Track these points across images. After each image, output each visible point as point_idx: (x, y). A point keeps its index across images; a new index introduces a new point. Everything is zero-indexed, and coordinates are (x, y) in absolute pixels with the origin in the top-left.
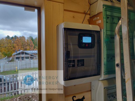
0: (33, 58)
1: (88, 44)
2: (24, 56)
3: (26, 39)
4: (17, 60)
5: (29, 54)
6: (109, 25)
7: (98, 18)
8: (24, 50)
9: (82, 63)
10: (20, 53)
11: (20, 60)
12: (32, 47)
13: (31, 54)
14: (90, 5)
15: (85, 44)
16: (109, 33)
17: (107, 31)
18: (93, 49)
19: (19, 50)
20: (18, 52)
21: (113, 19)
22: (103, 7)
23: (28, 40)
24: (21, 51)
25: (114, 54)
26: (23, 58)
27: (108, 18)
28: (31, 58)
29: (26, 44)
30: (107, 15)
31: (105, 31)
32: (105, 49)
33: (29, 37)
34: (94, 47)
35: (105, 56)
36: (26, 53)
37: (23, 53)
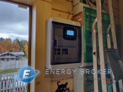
0: (18, 59)
1: (72, 36)
2: (9, 57)
3: (13, 41)
4: (2, 61)
5: (14, 55)
6: (87, 22)
7: (80, 16)
8: (10, 52)
9: (66, 52)
10: (5, 54)
11: (5, 61)
12: (18, 49)
13: (17, 56)
14: (73, 7)
15: (69, 36)
16: (88, 29)
17: (86, 27)
18: (75, 41)
19: (5, 52)
20: (4, 53)
21: (91, 18)
22: (83, 9)
23: (14, 42)
24: (6, 52)
25: (92, 46)
26: (8, 59)
27: (87, 17)
28: (16, 59)
29: (12, 46)
30: (86, 15)
31: (85, 27)
32: (85, 42)
33: (15, 39)
34: (76, 40)
35: (85, 48)
36: (11, 55)
37: (8, 54)
